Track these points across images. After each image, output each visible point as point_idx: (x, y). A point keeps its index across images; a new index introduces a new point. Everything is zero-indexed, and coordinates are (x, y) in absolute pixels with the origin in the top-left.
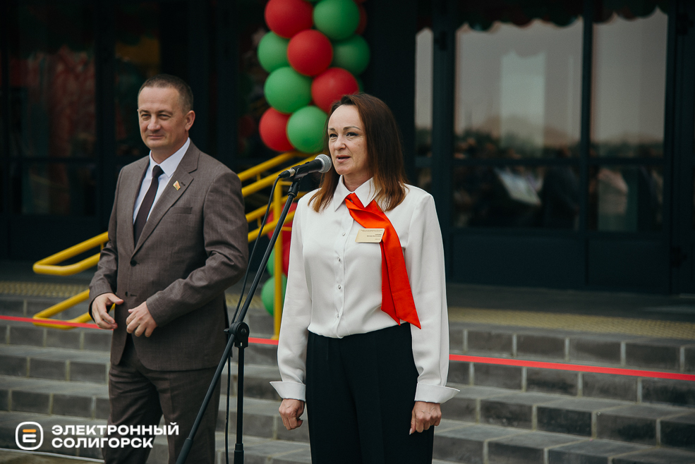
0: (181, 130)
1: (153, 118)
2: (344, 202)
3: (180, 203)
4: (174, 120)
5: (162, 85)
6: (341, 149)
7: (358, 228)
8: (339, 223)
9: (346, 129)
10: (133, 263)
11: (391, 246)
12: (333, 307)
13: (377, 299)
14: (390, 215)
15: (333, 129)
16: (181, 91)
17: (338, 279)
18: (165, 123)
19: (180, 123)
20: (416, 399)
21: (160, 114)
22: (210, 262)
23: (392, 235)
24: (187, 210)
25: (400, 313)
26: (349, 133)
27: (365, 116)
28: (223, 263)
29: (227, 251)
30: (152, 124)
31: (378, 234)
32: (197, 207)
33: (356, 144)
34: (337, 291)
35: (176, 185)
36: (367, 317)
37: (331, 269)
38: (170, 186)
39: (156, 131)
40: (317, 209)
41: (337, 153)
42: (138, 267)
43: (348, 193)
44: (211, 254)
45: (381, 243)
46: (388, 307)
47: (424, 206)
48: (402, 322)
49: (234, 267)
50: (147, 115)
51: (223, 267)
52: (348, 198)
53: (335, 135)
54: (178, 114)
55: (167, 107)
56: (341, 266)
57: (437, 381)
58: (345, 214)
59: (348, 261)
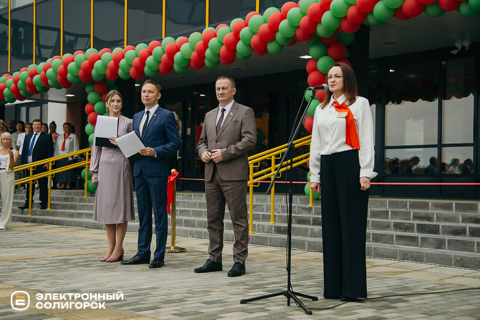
0: (231, 95)
1: (221, 90)
2: (332, 105)
3: (234, 119)
4: (228, 90)
5: (224, 79)
6: (333, 82)
7: (337, 113)
8: (330, 112)
9: (336, 75)
10: (217, 142)
11: (350, 118)
12: (327, 143)
13: (344, 139)
14: (350, 107)
15: (331, 75)
16: (231, 80)
17: (329, 132)
18: (225, 91)
19: (230, 92)
20: (360, 177)
21: (223, 88)
22: (243, 140)
23: (351, 115)
24: (236, 121)
25: (353, 145)
26: (336, 76)
27: (343, 70)
28: (249, 140)
29: (250, 136)
30: (221, 92)
31: (345, 114)
32: (240, 120)
33: (340, 80)
34: (329, 136)
35: (231, 113)
36: (339, 146)
37: (327, 129)
38: (229, 114)
39: (222, 94)
40: (322, 108)
41: (331, 84)
42: (218, 143)
43: (334, 100)
44: (244, 137)
45: (346, 117)
46: (348, 142)
47: (364, 103)
48: (355, 148)
49: (252, 142)
50: (219, 89)
51: (248, 142)
52: (334, 102)
53: (331, 77)
54: (230, 88)
55: (226, 86)
56: (331, 127)
57: (369, 170)
58: (333, 109)
59: (333, 125)
